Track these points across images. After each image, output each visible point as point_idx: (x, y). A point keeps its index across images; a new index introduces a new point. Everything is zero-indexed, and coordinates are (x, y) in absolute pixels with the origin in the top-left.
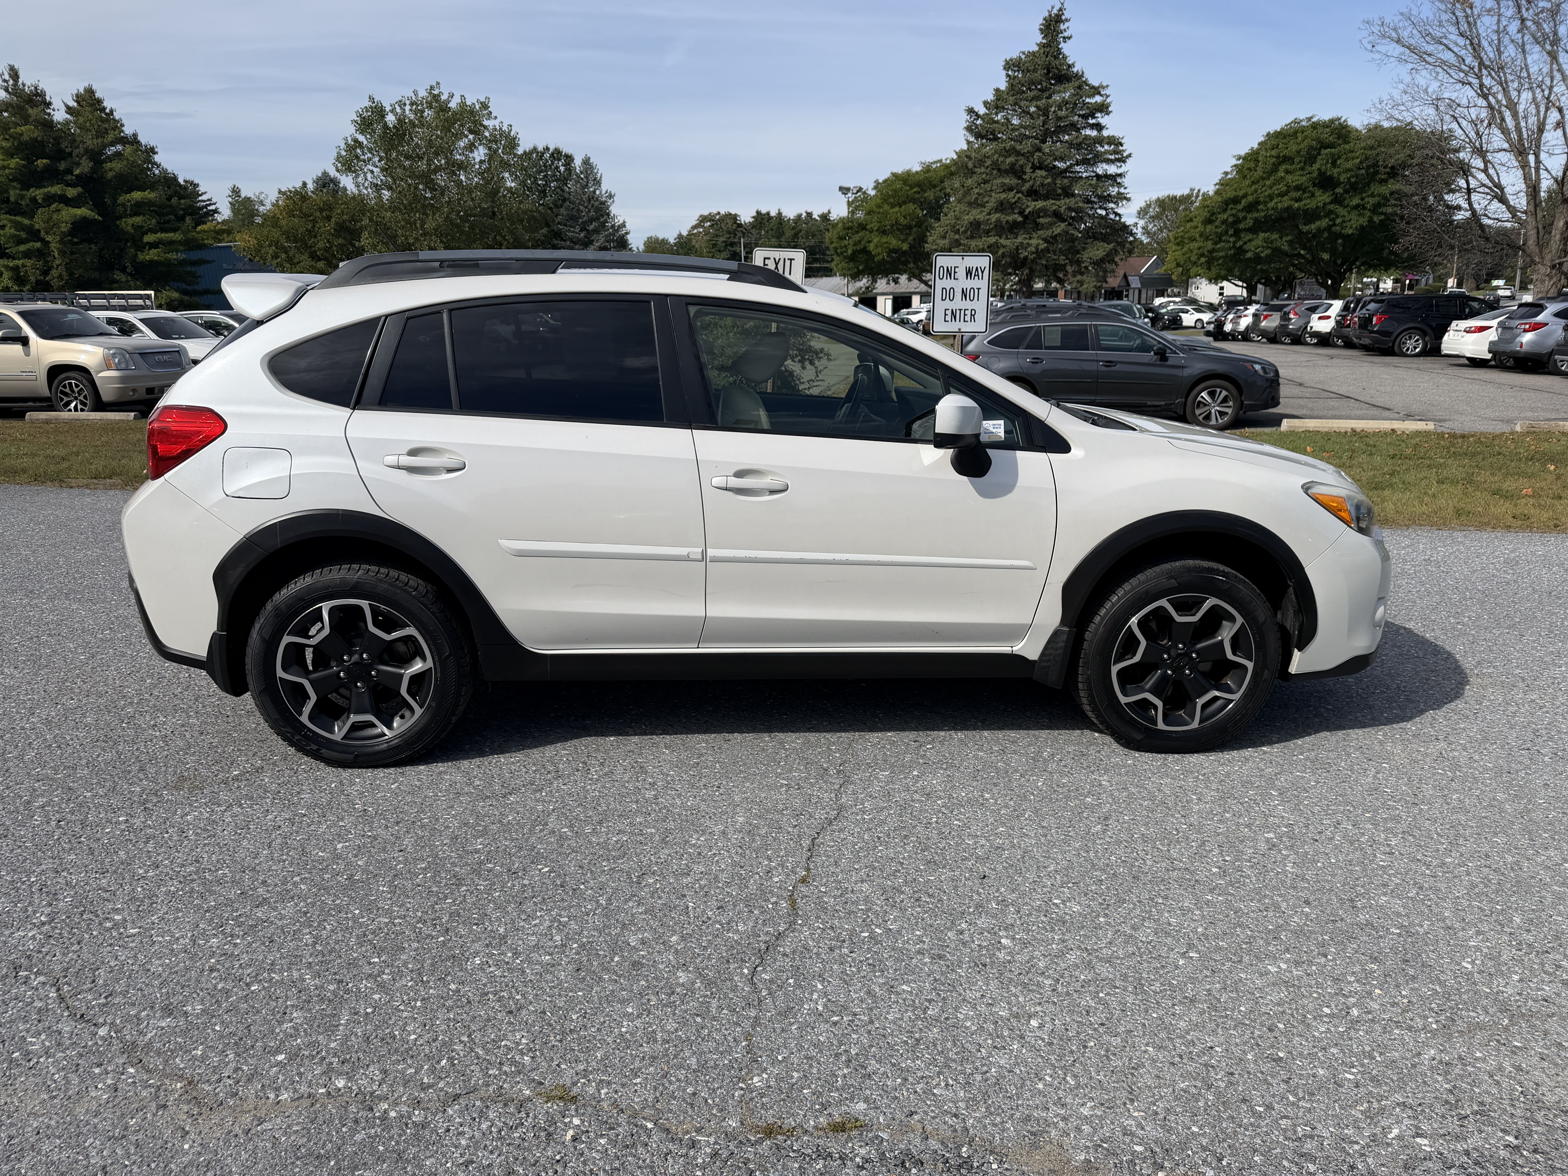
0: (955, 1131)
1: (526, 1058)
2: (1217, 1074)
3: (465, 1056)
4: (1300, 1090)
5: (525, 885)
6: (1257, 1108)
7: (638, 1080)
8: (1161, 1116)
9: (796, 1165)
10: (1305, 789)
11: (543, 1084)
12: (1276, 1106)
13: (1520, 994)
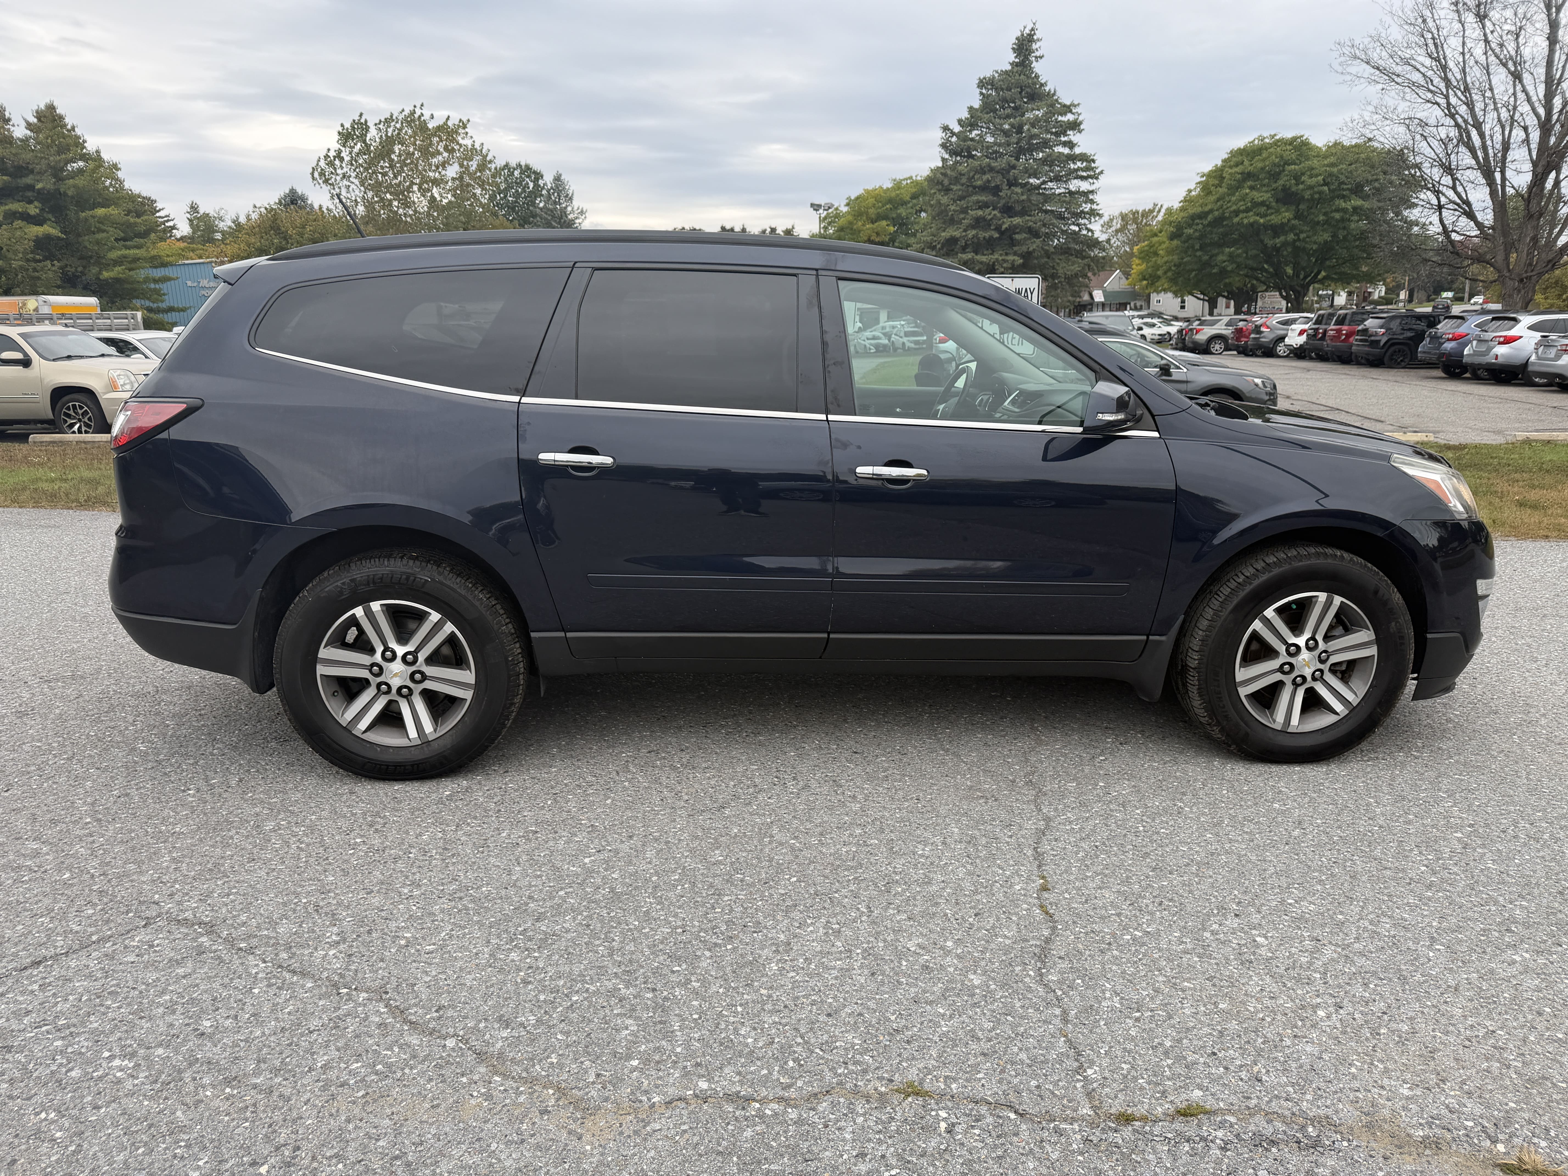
0: (1294, 1113)
1: (868, 1058)
2: (1509, 1055)
3: (808, 1057)
5: (782, 895)
7: (981, 1075)
8: (1476, 1095)
11: (893, 1081)
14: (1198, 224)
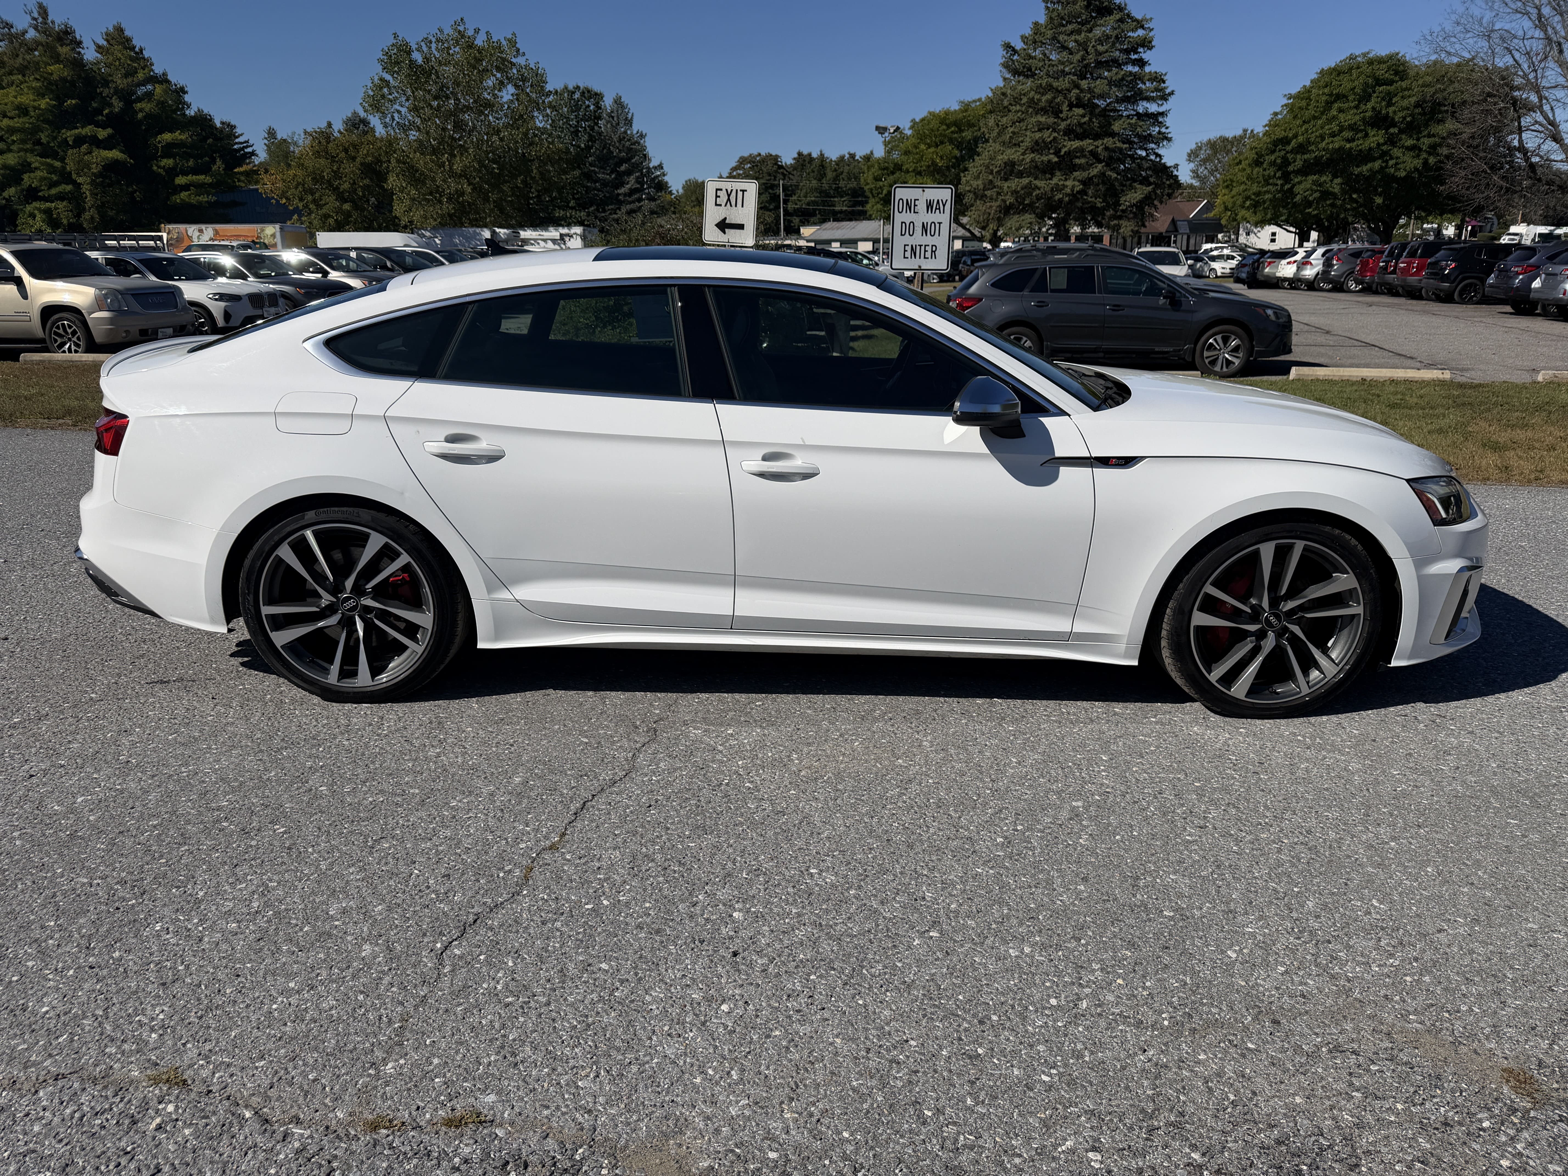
0: (582, 1129)
1: (153, 1035)
2: (898, 1072)
3: (89, 1032)
4: (984, 1092)
5: (251, 846)
6: (926, 1112)
7: (262, 1063)
8: (814, 1119)
9: (384, 1165)
10: (1141, 754)
11: (157, 1064)
12: (948, 1110)
13: (1277, 989)
14: (1280, 151)
